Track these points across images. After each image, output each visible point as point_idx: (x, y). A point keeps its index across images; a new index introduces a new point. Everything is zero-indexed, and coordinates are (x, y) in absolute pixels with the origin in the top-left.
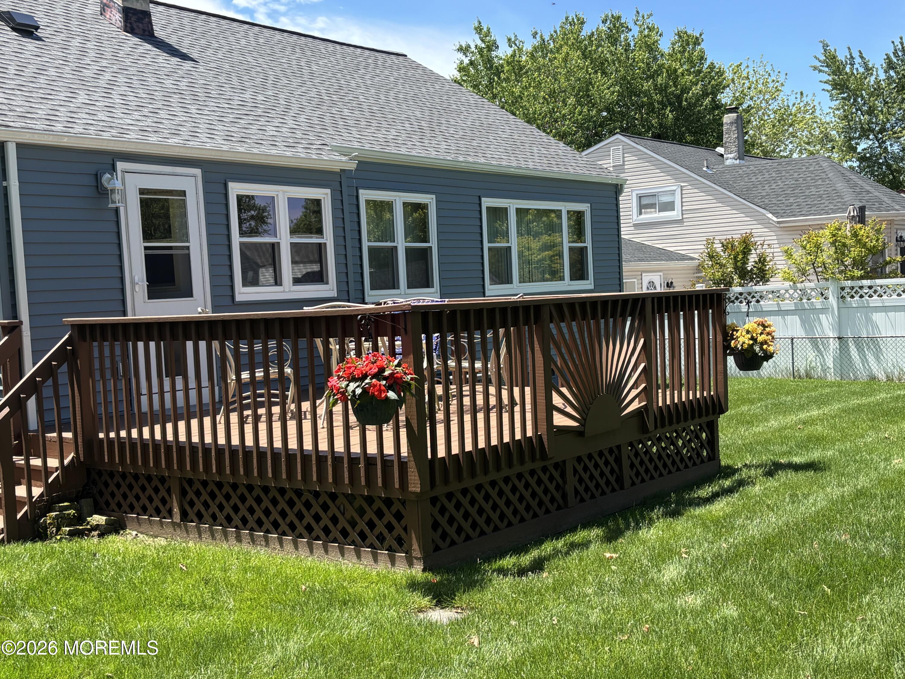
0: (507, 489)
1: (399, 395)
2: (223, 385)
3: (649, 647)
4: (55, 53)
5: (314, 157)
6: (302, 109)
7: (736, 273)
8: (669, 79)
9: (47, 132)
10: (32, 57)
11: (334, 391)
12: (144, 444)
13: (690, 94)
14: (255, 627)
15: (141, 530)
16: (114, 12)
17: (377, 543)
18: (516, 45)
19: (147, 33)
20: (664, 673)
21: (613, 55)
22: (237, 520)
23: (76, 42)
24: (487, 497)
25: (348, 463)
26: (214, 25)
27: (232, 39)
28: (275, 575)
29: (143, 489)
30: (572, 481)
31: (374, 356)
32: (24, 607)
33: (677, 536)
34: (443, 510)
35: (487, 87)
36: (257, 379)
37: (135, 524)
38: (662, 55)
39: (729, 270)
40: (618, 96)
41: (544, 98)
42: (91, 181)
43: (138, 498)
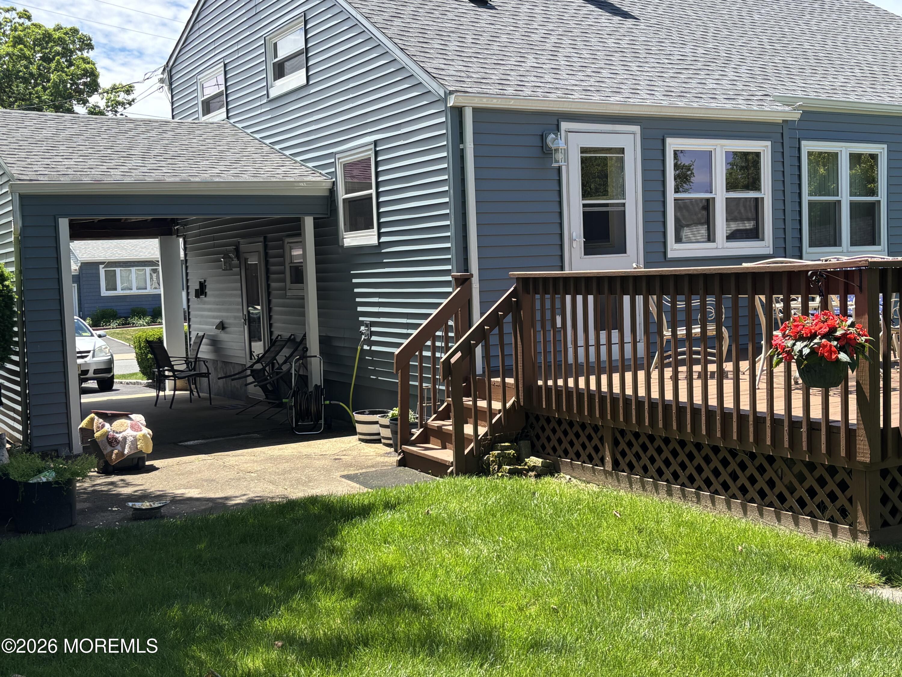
1: (851, 357)
2: (658, 340)
4: (507, 20)
5: (755, 108)
9: (499, 96)
10: (487, 26)
11: (779, 350)
12: (580, 394)
14: (692, 581)
15: (574, 474)
17: (818, 512)
22: (668, 474)
23: (524, 8)
25: (789, 426)
28: (708, 532)
29: (577, 436)
31: (825, 314)
32: (474, 535)
34: (894, 484)
36: (693, 335)
37: (569, 468)
42: (537, 141)
43: (572, 444)
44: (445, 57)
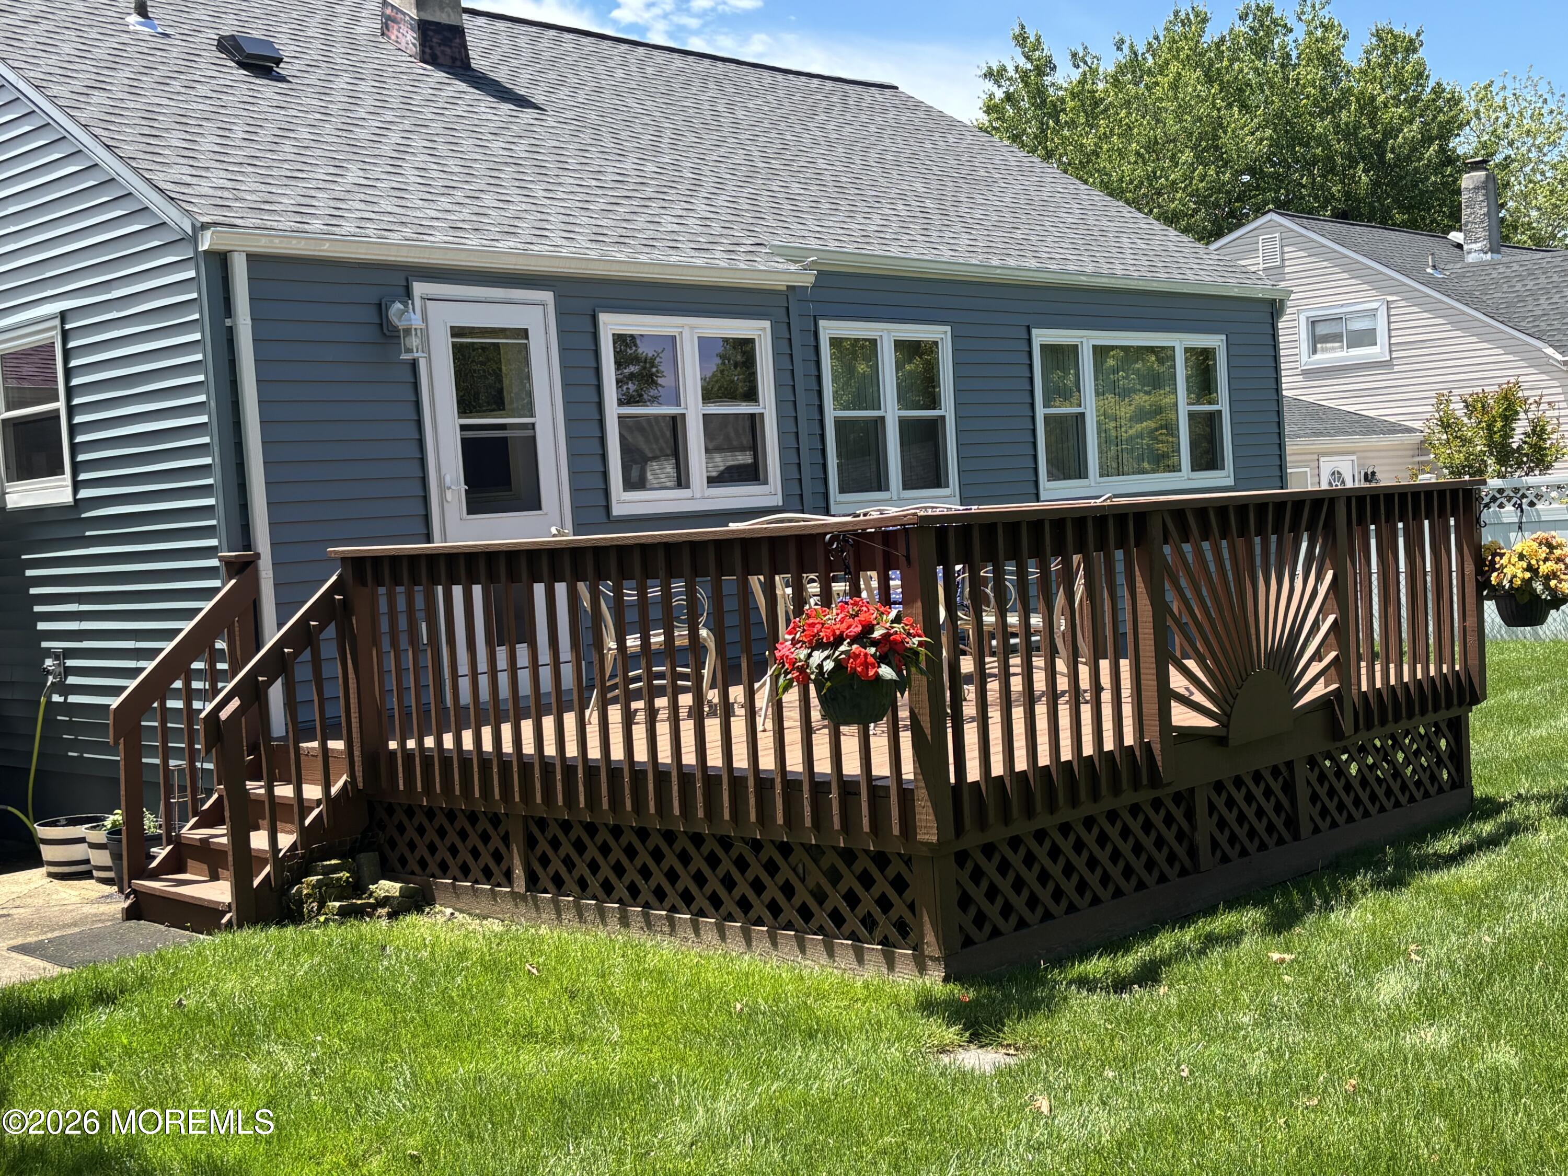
0: (1090, 839)
1: (899, 672)
2: (595, 658)
3: (1358, 1119)
4: (309, 101)
5: (742, 266)
6: (720, 184)
7: (1492, 454)
8: (1362, 114)
9: (298, 234)
10: (271, 110)
11: (787, 666)
12: (464, 759)
13: (1400, 140)
14: (657, 1075)
15: (459, 906)
16: (404, 29)
17: (863, 931)
18: (1085, 63)
19: (458, 63)
20: (1388, 1166)
21: (1259, 75)
22: (621, 889)
23: (341, 82)
24: (1055, 852)
25: (811, 790)
26: (569, 47)
27: (600, 69)
28: (688, 985)
29: (463, 835)
30: (1205, 826)
31: (856, 604)
32: (268, 1037)
33: (1401, 924)
34: (977, 875)
35: (1036, 137)
36: (653, 647)
37: (450, 896)
38: (1349, 71)
39: (1479, 448)
40: (1270, 146)
41: (1138, 154)
42: (370, 315)
43: (454, 851)
44: (191, 163)
